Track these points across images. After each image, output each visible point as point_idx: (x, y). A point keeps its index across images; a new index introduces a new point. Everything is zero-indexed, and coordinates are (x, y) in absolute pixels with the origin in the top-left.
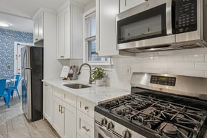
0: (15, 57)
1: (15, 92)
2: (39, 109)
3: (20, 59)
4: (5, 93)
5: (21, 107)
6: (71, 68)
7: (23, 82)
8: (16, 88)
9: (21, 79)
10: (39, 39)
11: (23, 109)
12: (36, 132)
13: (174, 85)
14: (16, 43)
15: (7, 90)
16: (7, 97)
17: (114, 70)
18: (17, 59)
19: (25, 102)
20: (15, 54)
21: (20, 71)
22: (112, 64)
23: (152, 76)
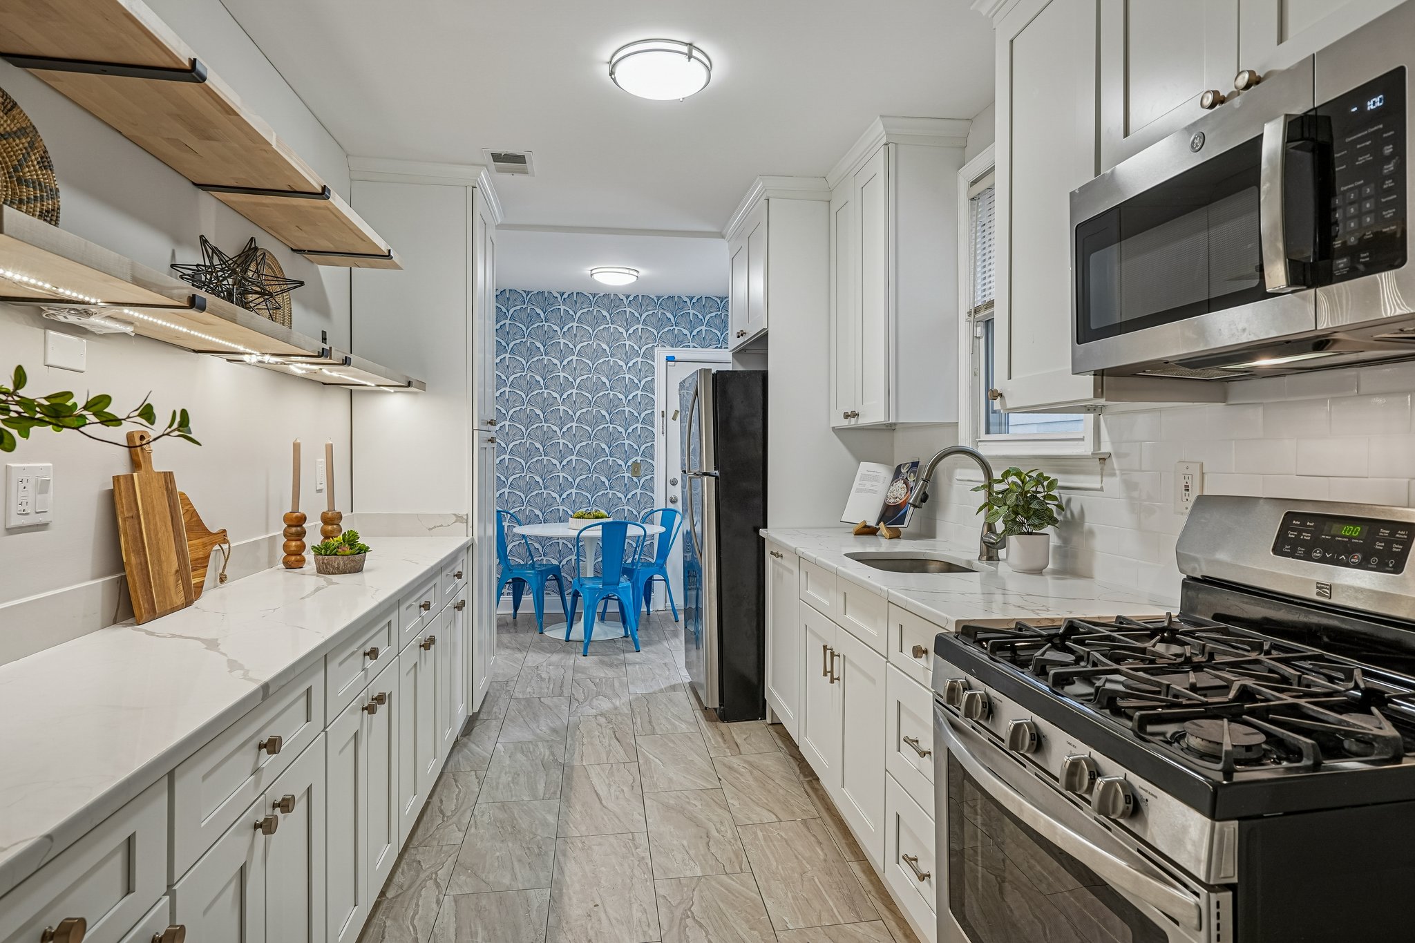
0: (658, 420)
1: (659, 587)
2: (752, 675)
3: (675, 427)
4: (624, 582)
5: (681, 659)
6: (897, 473)
7: (688, 537)
8: (662, 569)
9: (681, 526)
10: (752, 331)
11: (688, 665)
12: (735, 761)
13: (1398, 569)
14: (661, 353)
15: (629, 572)
16: (628, 600)
17: (1113, 484)
18: (665, 432)
19: (694, 639)
20: (660, 407)
21: (677, 492)
22: (1106, 447)
23: (1289, 516)
